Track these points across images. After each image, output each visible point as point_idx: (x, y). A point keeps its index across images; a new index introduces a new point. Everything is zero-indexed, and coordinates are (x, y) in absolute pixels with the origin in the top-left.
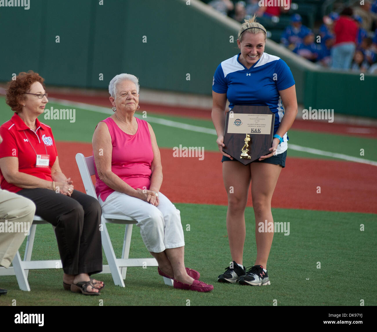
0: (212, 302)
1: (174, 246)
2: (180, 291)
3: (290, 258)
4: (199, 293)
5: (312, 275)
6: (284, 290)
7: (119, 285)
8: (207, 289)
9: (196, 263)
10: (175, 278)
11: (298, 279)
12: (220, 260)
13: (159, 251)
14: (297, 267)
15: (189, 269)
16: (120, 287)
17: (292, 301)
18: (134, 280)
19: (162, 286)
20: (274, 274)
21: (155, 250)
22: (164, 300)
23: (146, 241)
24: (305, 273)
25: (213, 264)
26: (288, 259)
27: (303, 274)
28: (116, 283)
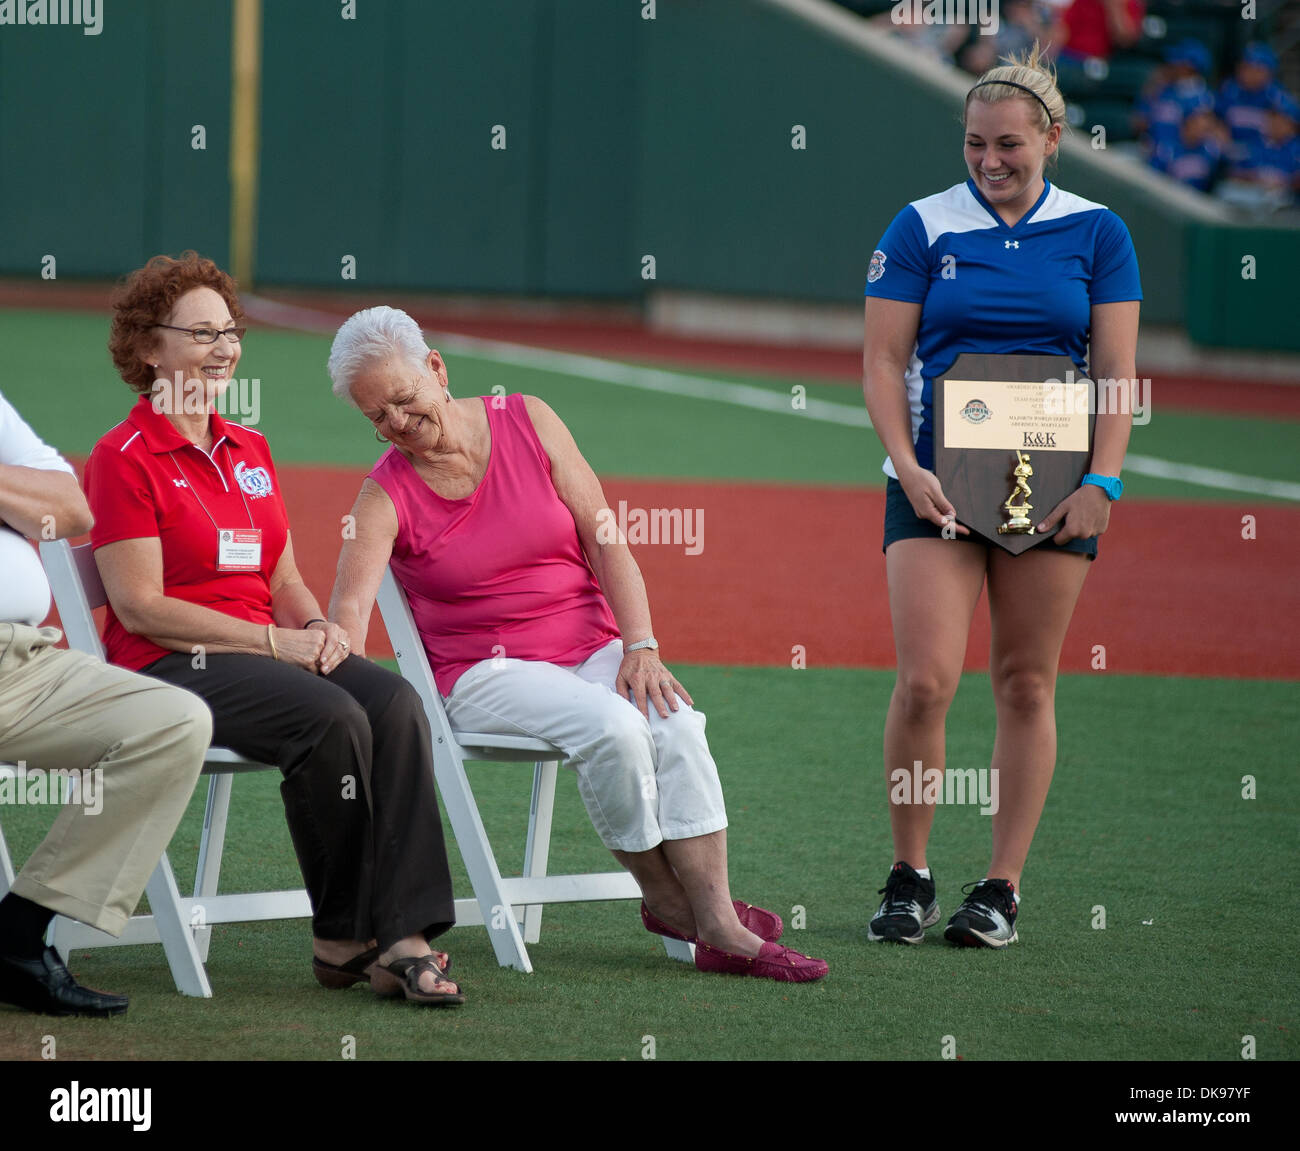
0: (818, 1019)
1: (687, 832)
2: (717, 979)
3: (1097, 848)
4: (779, 984)
5: (1164, 905)
6: (1067, 966)
7: (512, 966)
8: (806, 974)
9: (780, 876)
10: (701, 937)
11: (1116, 923)
12: (862, 862)
13: (641, 846)
14: (1115, 879)
15: (746, 906)
16: (517, 971)
17: (1087, 1005)
18: (567, 946)
19: (658, 964)
20: (1039, 908)
21: (629, 845)
22: (656, 1016)
23: (598, 816)
24: (1141, 899)
25: (838, 878)
26: (1088, 853)
27: (1133, 906)
28: (503, 960)
